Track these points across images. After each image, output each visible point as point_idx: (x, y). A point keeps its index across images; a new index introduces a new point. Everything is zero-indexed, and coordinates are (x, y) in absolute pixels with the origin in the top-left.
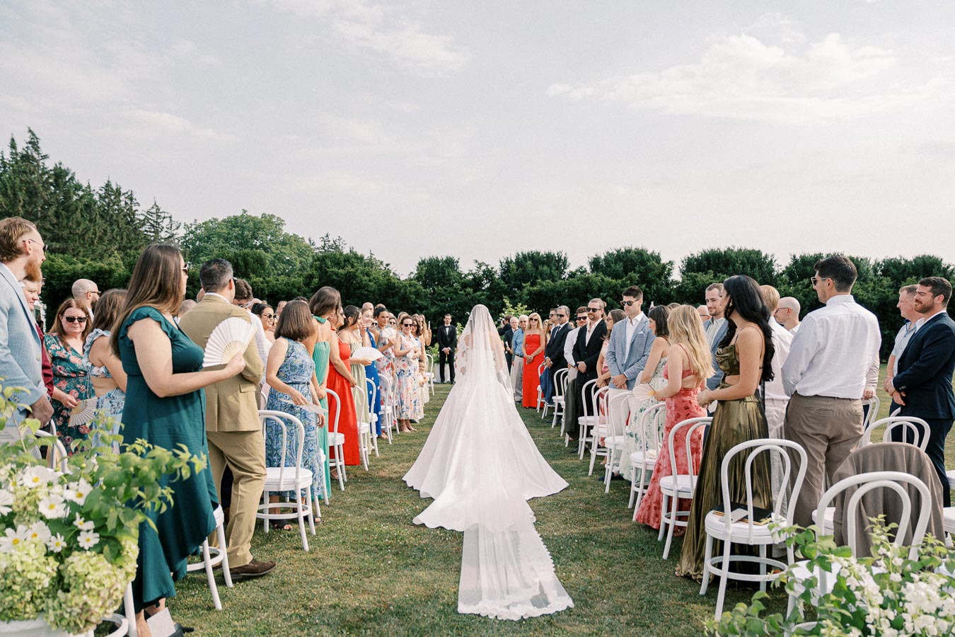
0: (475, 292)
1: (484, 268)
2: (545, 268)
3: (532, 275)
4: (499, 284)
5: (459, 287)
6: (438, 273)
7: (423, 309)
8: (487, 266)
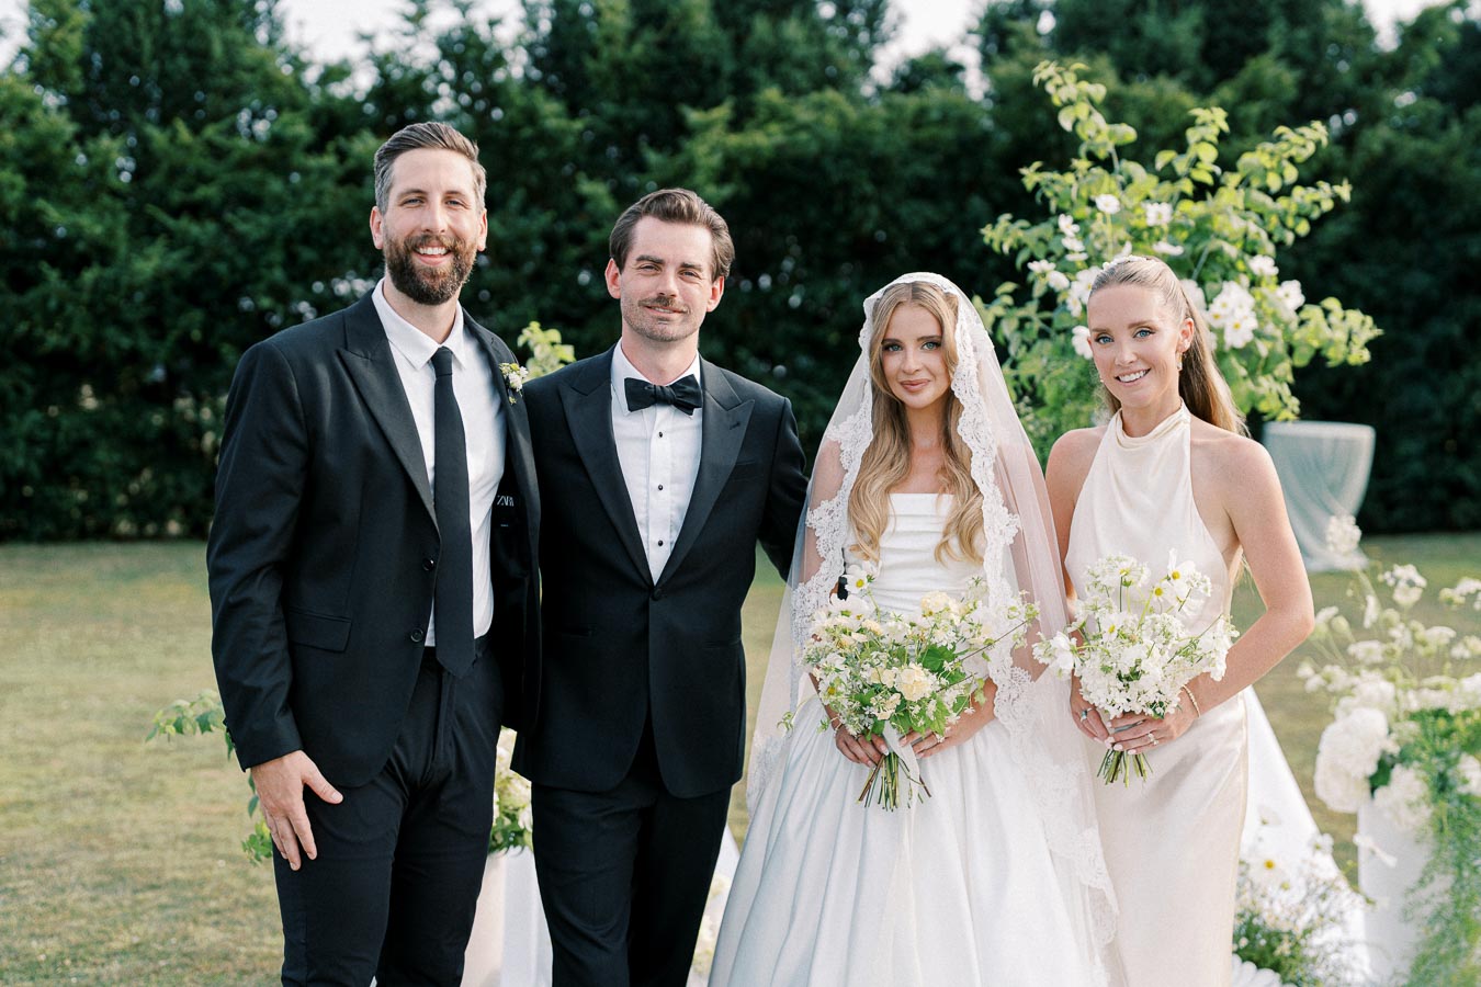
2: (793, 29)
3: (716, 71)
4: (531, 116)
5: (301, 130)
6: (164, 48)
7: (84, 262)
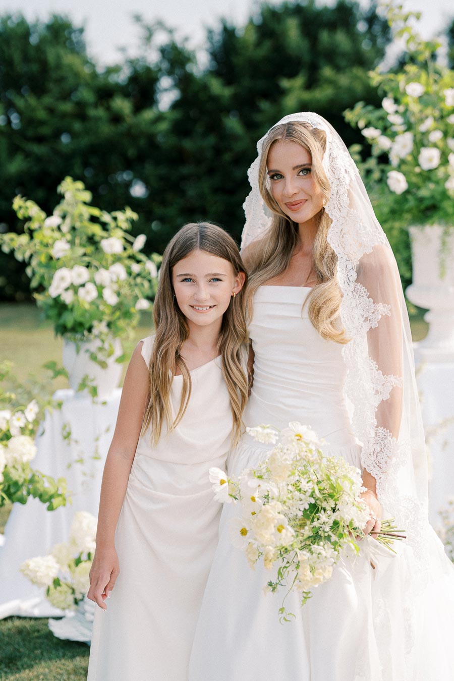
0: (138, 108)
1: (161, 39)
8: (171, 31)
